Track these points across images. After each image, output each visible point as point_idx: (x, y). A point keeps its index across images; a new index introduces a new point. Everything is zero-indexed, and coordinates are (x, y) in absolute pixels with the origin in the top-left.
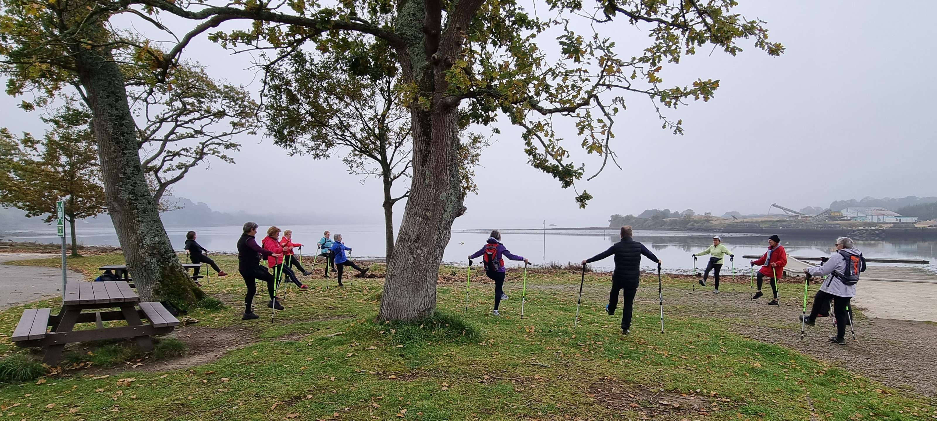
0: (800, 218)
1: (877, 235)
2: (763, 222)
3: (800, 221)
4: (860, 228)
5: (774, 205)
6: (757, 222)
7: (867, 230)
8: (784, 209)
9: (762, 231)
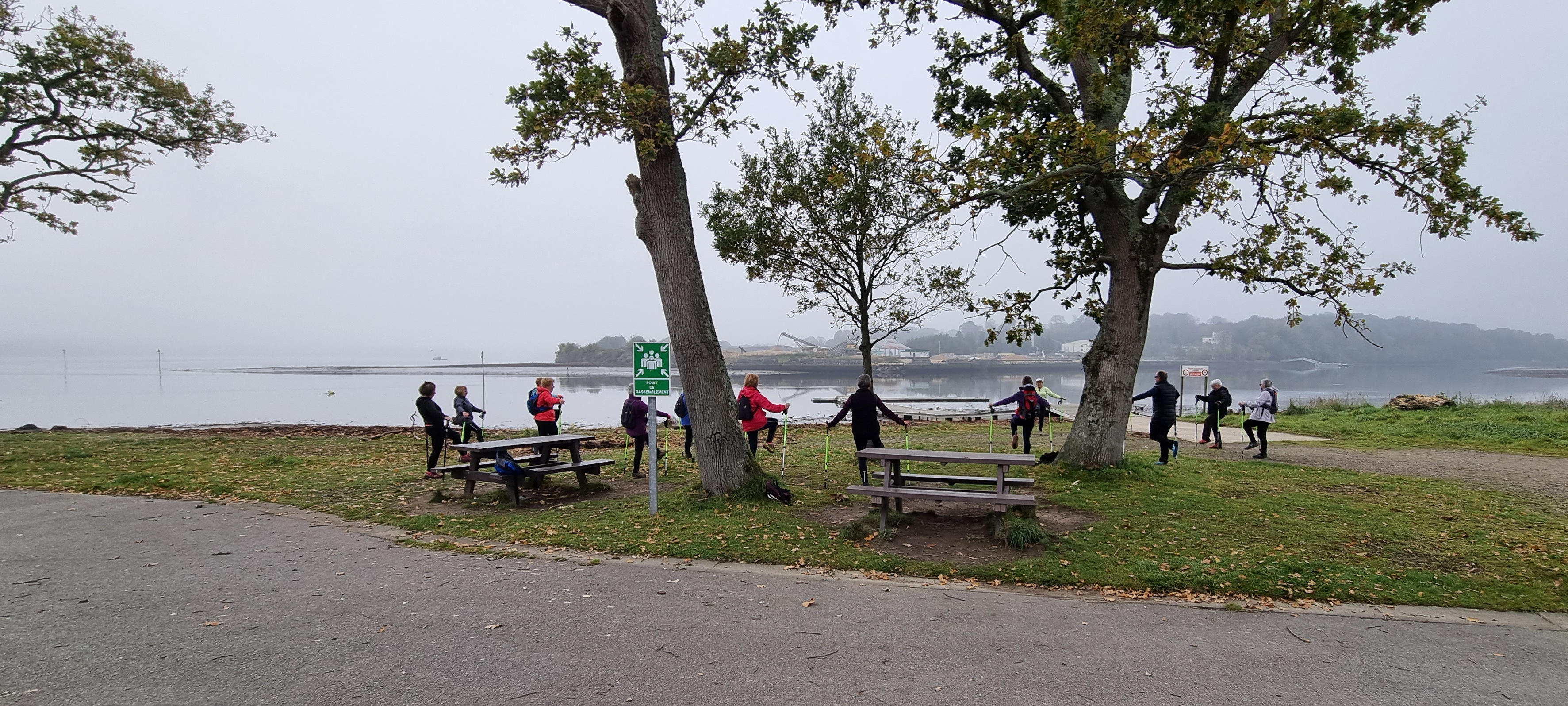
0: (815, 350)
1: (898, 372)
2: (779, 356)
3: (814, 355)
4: (882, 364)
5: (784, 334)
6: (773, 356)
7: (888, 366)
8: (795, 339)
9: (780, 368)
